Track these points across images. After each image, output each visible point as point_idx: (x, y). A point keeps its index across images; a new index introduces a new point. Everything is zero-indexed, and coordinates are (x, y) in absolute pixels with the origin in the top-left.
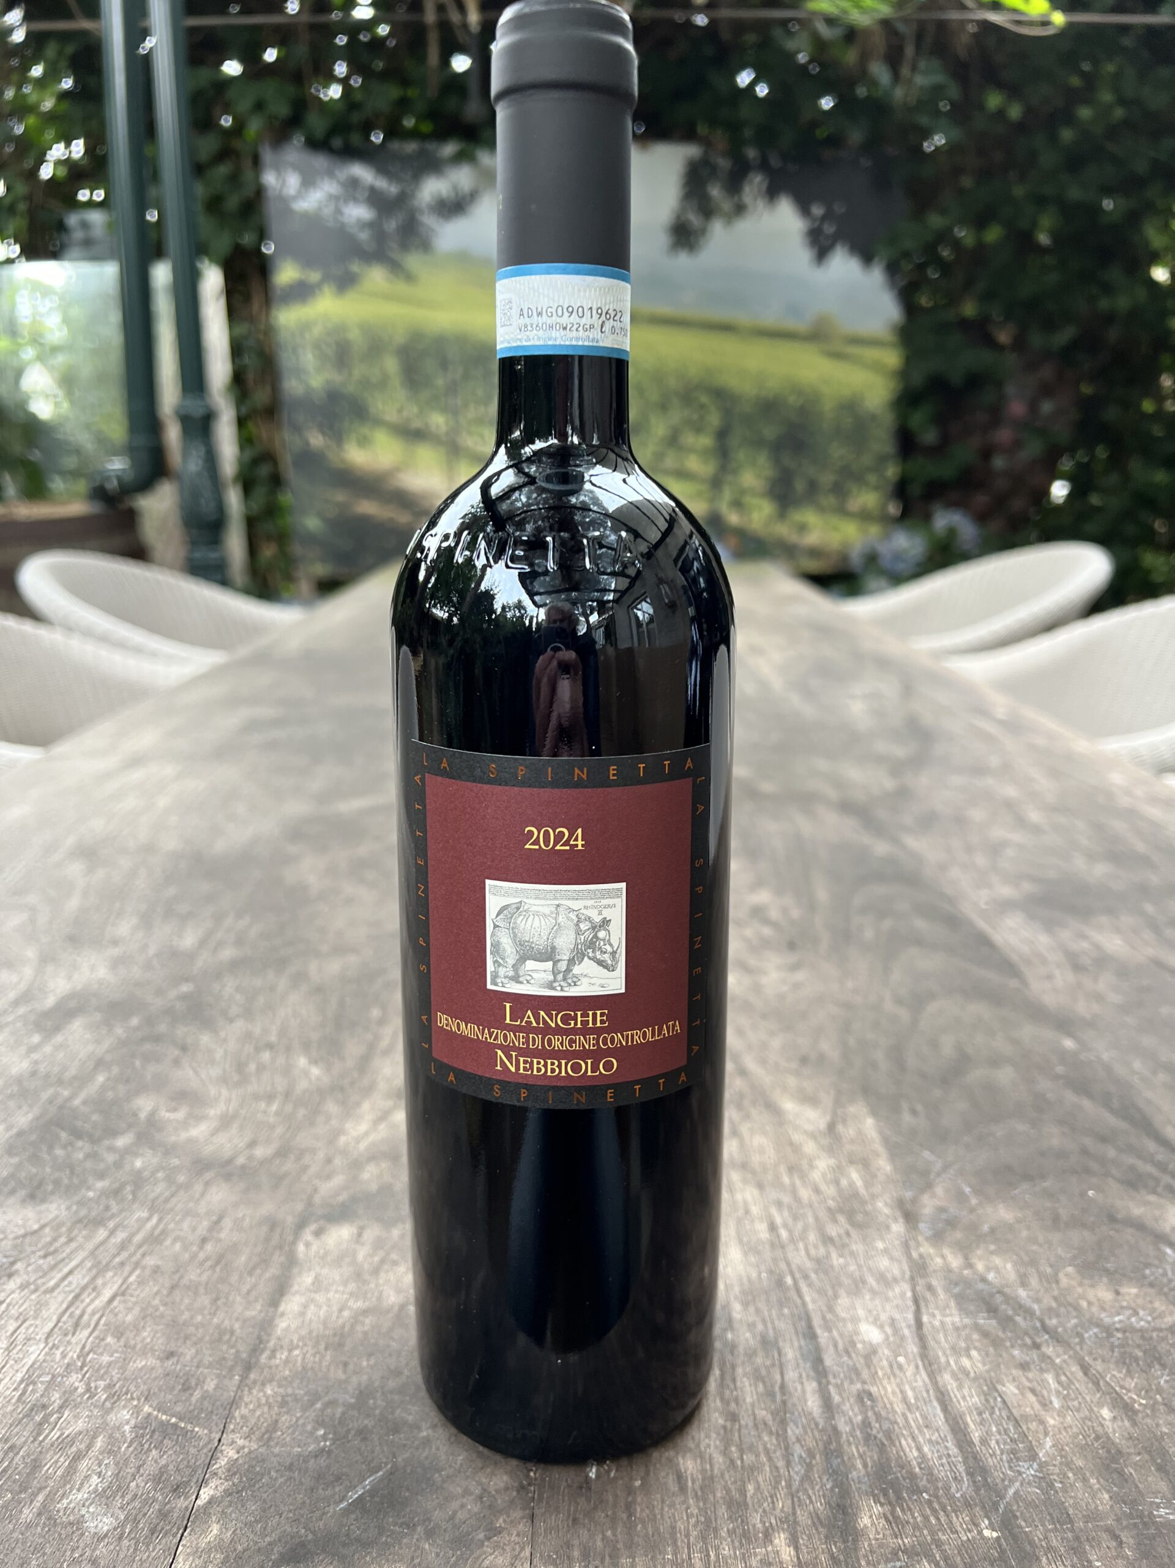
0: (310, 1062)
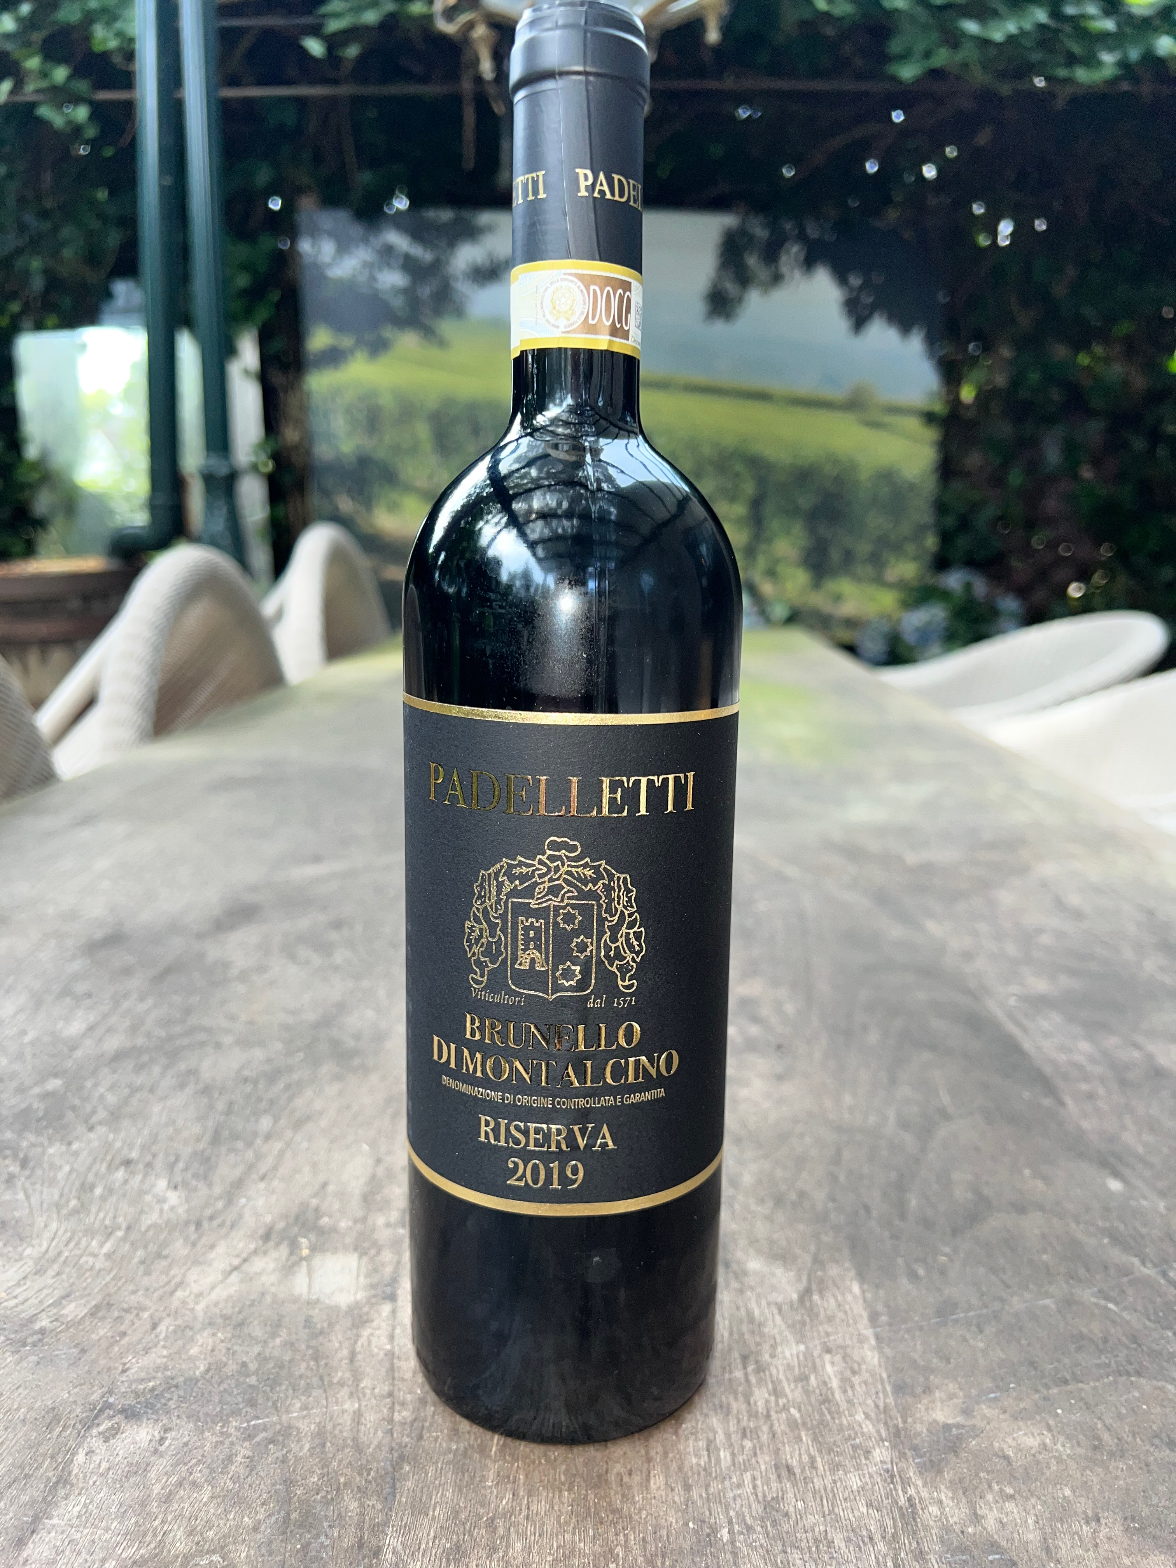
0: (168, 1187)
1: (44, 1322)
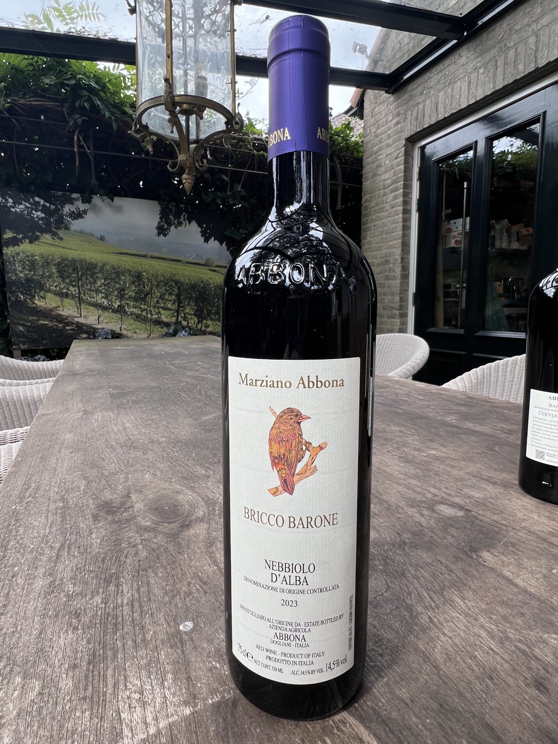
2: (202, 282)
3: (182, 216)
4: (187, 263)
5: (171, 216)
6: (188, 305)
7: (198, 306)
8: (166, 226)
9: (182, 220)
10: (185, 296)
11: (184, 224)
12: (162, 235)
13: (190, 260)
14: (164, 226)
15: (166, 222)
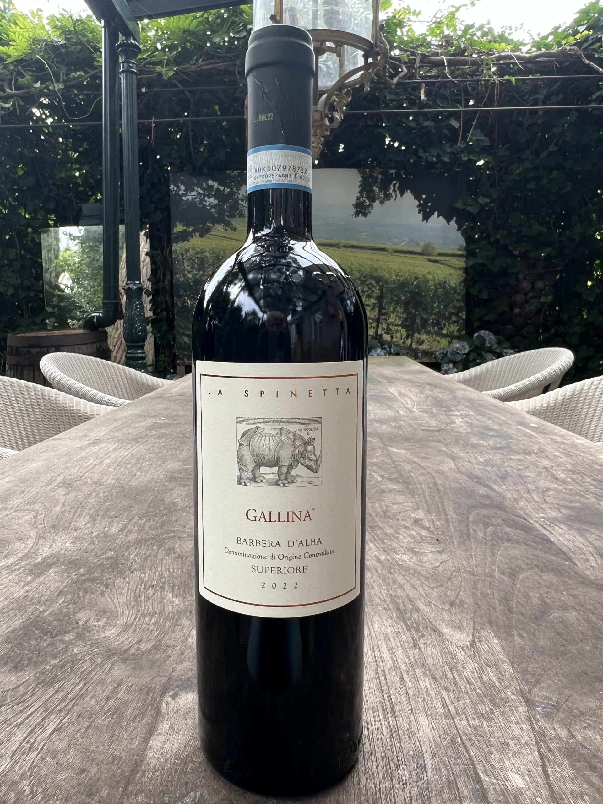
1: (133, 651)
2: (416, 278)
3: (392, 186)
4: (396, 251)
5: (375, 188)
6: (393, 313)
7: (409, 313)
8: (367, 202)
9: (391, 191)
10: (390, 299)
11: (394, 196)
12: (360, 215)
13: (400, 247)
14: (365, 201)
15: (368, 197)
